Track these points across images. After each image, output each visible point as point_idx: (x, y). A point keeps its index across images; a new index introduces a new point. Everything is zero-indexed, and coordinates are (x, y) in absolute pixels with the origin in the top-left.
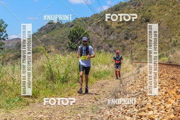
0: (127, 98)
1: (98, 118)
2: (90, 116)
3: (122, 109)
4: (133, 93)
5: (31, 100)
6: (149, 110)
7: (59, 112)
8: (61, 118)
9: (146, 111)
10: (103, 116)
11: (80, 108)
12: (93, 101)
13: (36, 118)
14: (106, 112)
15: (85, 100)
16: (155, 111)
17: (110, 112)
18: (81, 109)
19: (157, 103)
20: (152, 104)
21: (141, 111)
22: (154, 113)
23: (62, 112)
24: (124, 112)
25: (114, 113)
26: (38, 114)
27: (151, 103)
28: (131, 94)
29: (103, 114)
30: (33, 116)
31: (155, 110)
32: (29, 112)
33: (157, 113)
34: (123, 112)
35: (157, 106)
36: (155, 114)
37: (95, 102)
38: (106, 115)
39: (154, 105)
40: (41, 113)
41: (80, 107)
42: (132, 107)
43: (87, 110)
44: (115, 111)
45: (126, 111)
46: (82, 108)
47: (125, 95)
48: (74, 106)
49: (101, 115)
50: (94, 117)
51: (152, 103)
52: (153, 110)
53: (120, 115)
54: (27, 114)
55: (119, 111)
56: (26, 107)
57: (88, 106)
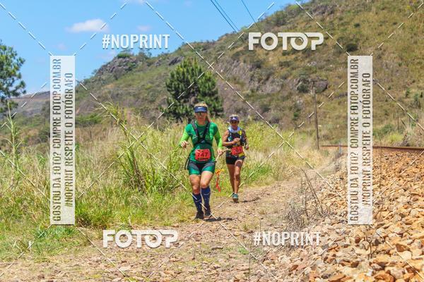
0: (327, 225)
1: (263, 273)
2: (241, 268)
3: (320, 251)
4: (339, 214)
5: (94, 233)
6: (400, 248)
7: (166, 260)
8: (173, 274)
9: (391, 252)
10: (273, 268)
11: (213, 249)
12: (242, 233)
13: (112, 272)
14: (279, 258)
15: (222, 231)
16: (414, 251)
17: (289, 258)
18: (216, 253)
19: (417, 232)
20: (402, 237)
21: (377, 253)
22: (414, 257)
23: (172, 259)
24: (330, 257)
25: (302, 260)
26: (117, 266)
27: (399, 234)
28: (336, 216)
29: (274, 263)
30: (107, 270)
31: (414, 248)
32: (94, 261)
33: (422, 256)
34: (327, 258)
35: (419, 241)
36: (417, 259)
37: (247, 236)
38: (283, 266)
39: (410, 238)
40: (123, 262)
41: (215, 247)
42: (346, 246)
43: (231, 255)
44: (304, 256)
45: (334, 255)
46: (218, 250)
47: (322, 219)
48: (198, 246)
49: (268, 265)
50: (253, 271)
51: (401, 235)
52: (409, 250)
53: (321, 264)
54: (90, 264)
55: (315, 256)
56: (85, 249)
57: (231, 245)
